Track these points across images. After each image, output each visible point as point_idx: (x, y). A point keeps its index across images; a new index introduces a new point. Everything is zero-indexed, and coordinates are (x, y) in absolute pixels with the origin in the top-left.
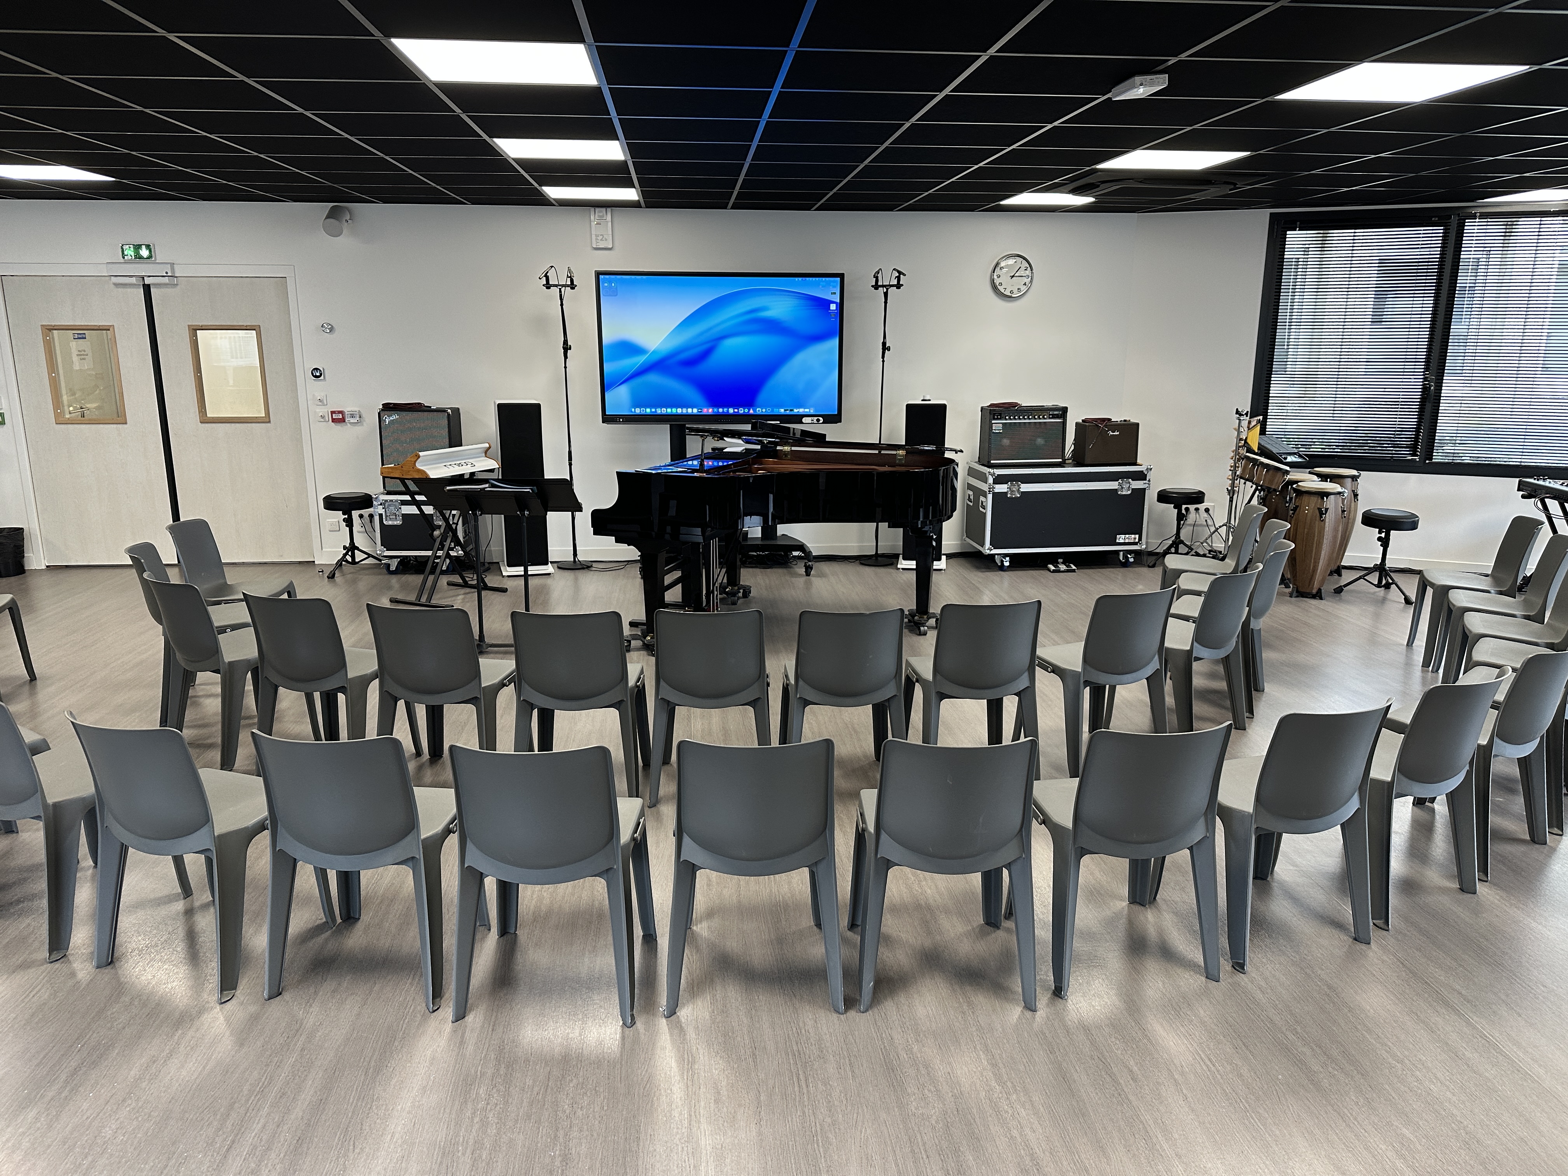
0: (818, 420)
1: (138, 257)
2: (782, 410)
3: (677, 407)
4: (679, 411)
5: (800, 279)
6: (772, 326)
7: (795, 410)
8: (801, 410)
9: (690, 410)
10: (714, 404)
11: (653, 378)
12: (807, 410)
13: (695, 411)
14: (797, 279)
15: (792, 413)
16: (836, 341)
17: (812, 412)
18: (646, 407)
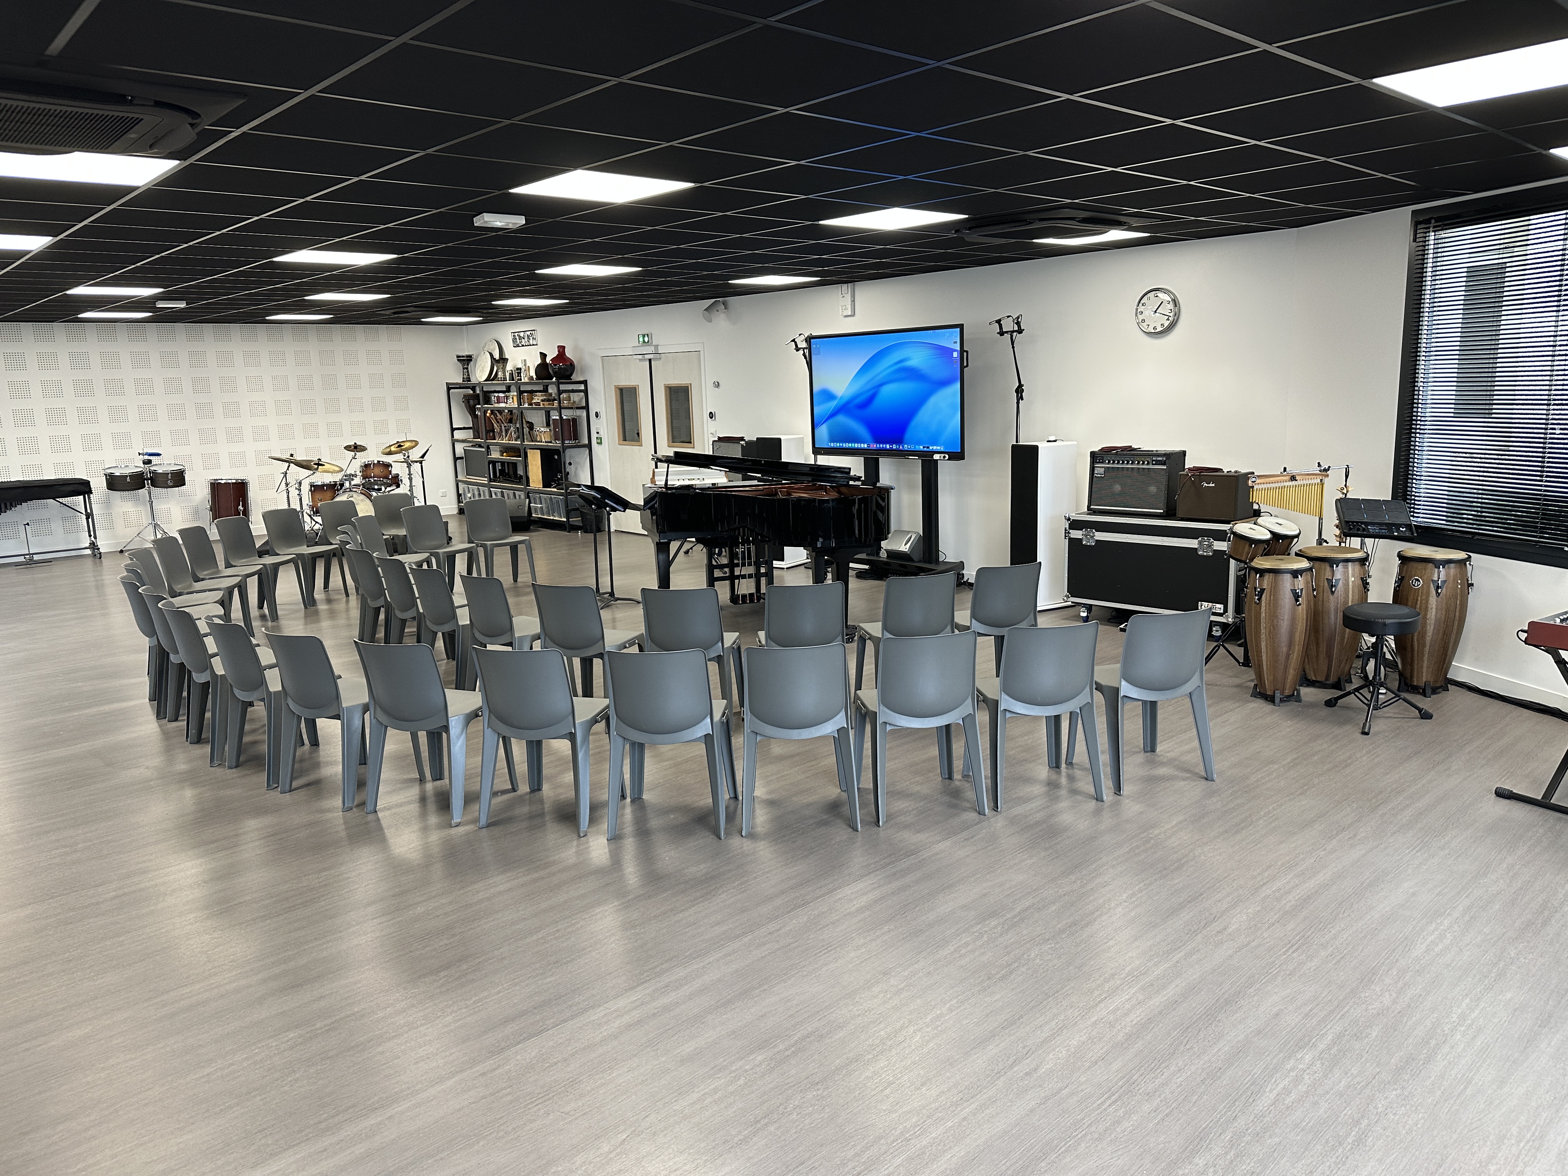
0: (944, 457)
1: (644, 342)
2: (922, 447)
3: (855, 442)
4: (856, 445)
5: (932, 331)
6: (913, 374)
7: (931, 448)
8: (935, 448)
9: (862, 445)
10: (878, 441)
11: (841, 419)
12: (939, 448)
13: (866, 446)
14: (929, 331)
15: (928, 450)
16: (958, 385)
17: (942, 449)
18: (837, 442)
